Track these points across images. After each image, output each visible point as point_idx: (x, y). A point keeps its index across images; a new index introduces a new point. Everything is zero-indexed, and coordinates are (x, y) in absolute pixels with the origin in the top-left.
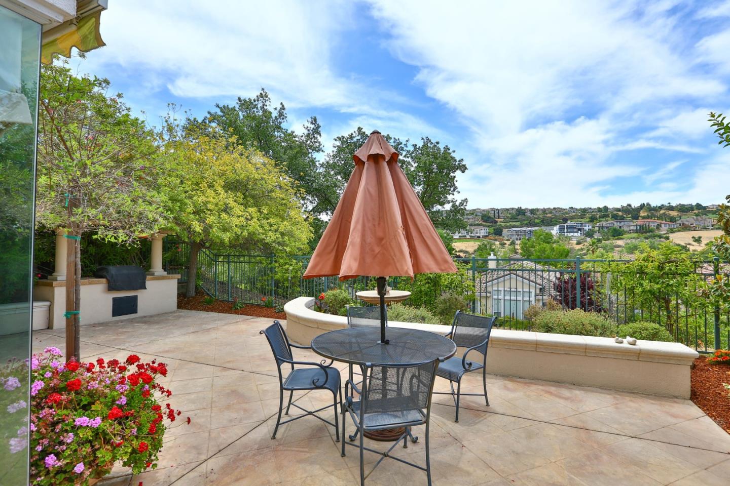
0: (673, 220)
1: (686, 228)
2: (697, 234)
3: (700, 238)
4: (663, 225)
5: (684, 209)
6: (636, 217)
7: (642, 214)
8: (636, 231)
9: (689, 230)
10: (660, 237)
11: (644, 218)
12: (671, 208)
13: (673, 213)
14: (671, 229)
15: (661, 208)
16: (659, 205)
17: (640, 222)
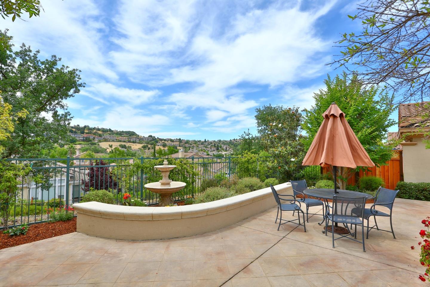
0: (100, 136)
1: (106, 140)
2: (111, 143)
3: (112, 145)
4: (96, 138)
5: (104, 131)
6: (83, 133)
7: (86, 131)
8: (83, 140)
9: (107, 141)
10: (95, 144)
11: (87, 133)
12: (99, 130)
13: (100, 132)
14: (100, 140)
15: (94, 128)
16: (93, 127)
17: (85, 135)
